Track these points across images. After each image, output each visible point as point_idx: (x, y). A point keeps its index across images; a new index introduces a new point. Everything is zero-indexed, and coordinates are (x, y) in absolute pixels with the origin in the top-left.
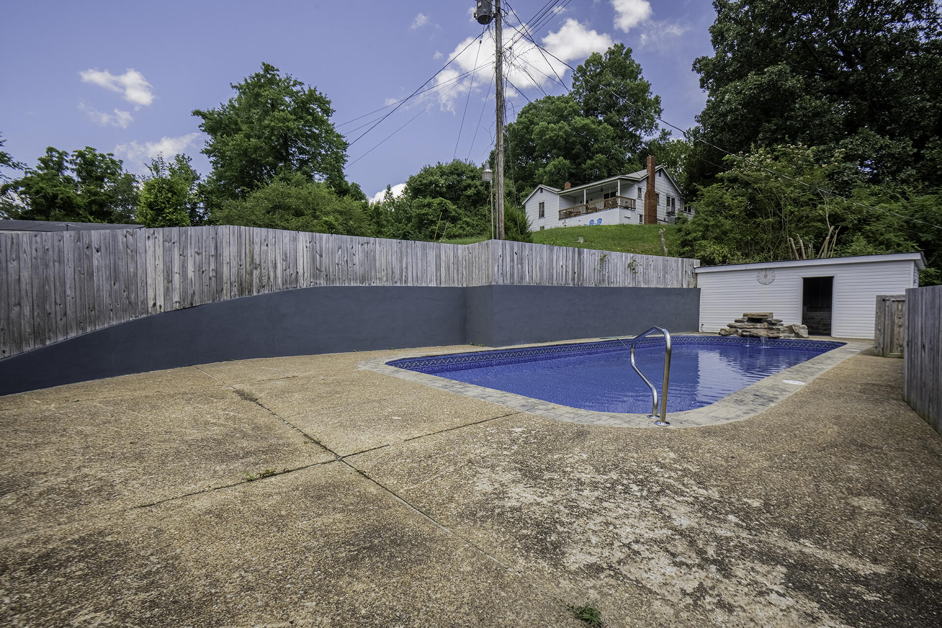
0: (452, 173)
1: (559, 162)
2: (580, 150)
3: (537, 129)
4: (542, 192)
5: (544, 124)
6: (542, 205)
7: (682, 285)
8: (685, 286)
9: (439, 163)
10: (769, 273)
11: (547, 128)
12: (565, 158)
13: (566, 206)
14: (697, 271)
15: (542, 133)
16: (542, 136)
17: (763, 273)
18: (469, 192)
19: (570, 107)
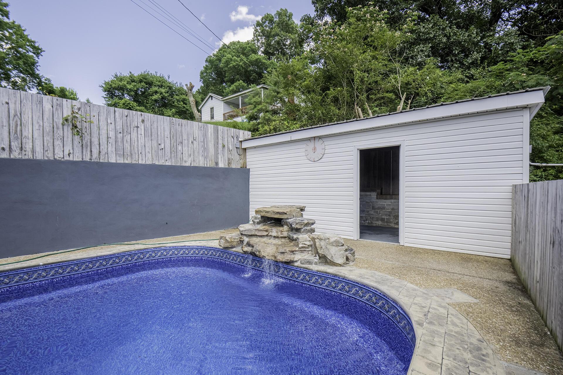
0: (141, 81)
1: (239, 84)
2: (256, 77)
3: (224, 60)
4: (212, 99)
5: (230, 56)
6: (212, 109)
7: (217, 163)
8: (221, 165)
9: (130, 73)
10: (319, 144)
11: (231, 60)
12: (244, 81)
13: (229, 110)
14: (245, 145)
15: (227, 63)
16: (228, 65)
17: (311, 145)
18: (155, 97)
19: (249, 47)
